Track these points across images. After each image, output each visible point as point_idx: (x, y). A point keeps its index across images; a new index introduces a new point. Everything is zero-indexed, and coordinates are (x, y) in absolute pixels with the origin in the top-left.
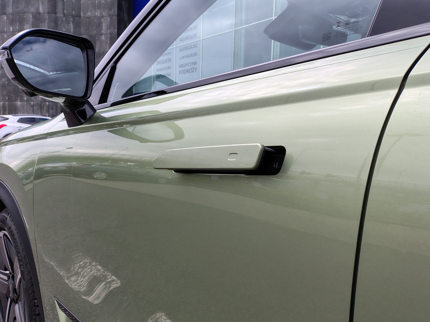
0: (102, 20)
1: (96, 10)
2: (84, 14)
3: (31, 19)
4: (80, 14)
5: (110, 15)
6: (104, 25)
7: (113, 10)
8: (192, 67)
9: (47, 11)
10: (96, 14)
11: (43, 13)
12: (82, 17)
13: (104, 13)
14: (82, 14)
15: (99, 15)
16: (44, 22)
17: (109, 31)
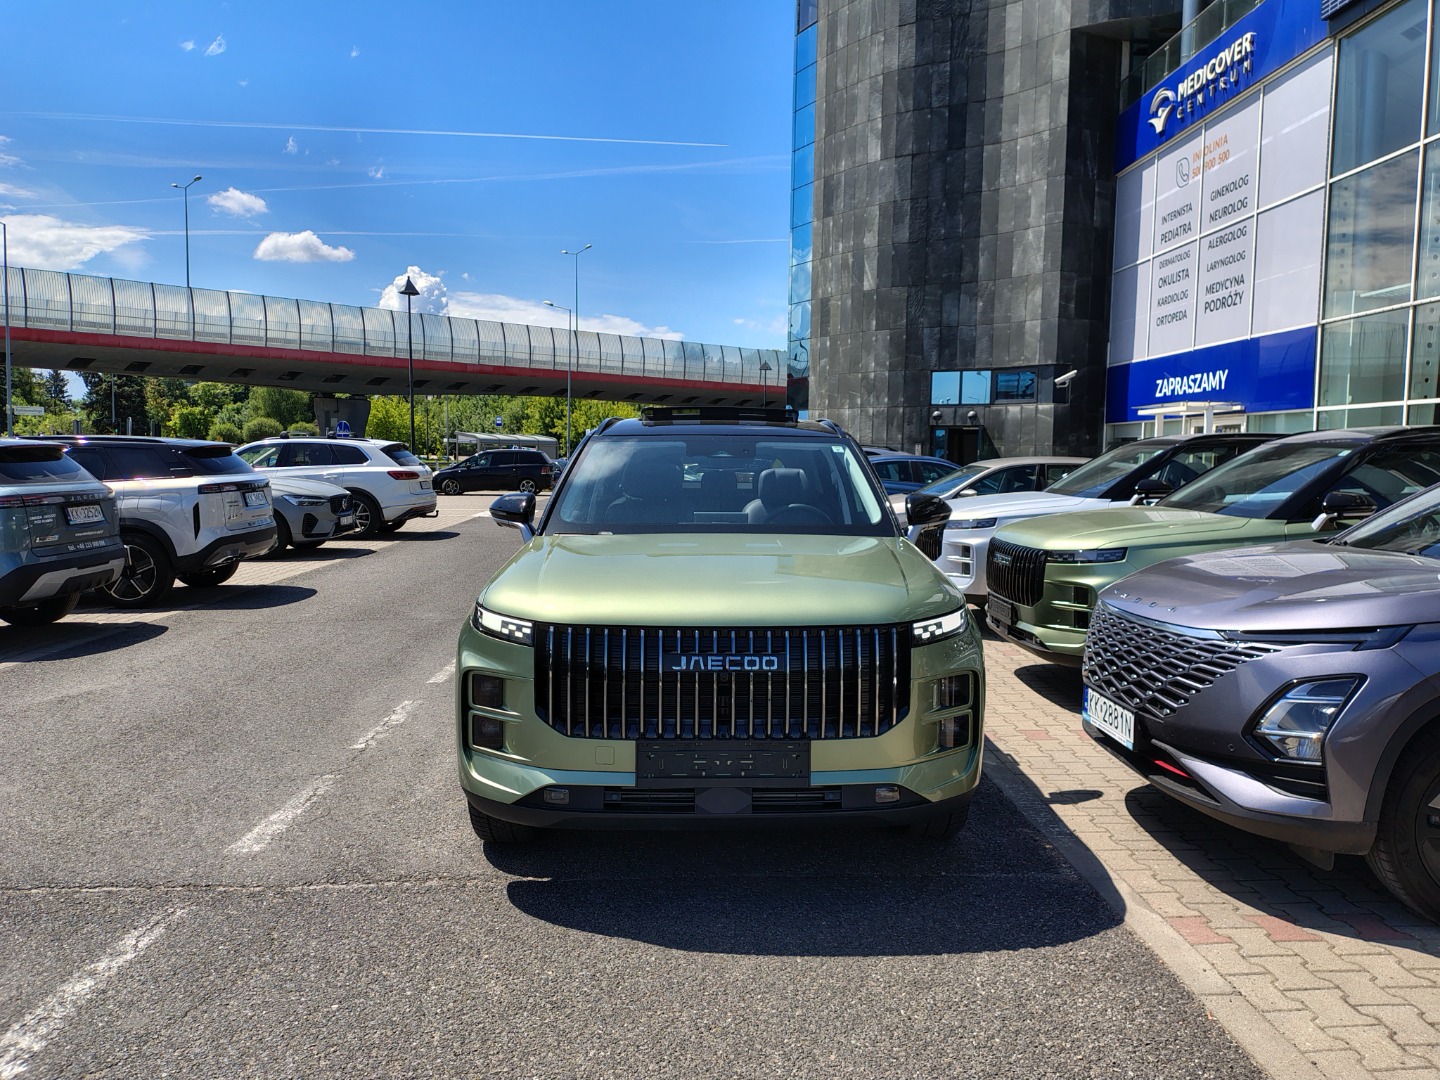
0: (1030, 191)
1: (1018, 169)
2: (990, 184)
3: (877, 220)
4: (981, 187)
5: (1049, 175)
6: (1033, 202)
7: (1055, 161)
8: (1233, 290)
9: (908, 194)
10: (1017, 177)
11: (902, 200)
12: (983, 193)
13: (1034, 172)
14: (984, 183)
15: (1023, 181)
16: (903, 222)
17: (1044, 217)
